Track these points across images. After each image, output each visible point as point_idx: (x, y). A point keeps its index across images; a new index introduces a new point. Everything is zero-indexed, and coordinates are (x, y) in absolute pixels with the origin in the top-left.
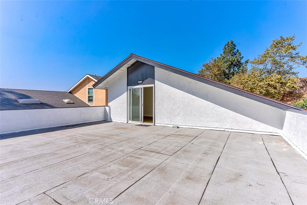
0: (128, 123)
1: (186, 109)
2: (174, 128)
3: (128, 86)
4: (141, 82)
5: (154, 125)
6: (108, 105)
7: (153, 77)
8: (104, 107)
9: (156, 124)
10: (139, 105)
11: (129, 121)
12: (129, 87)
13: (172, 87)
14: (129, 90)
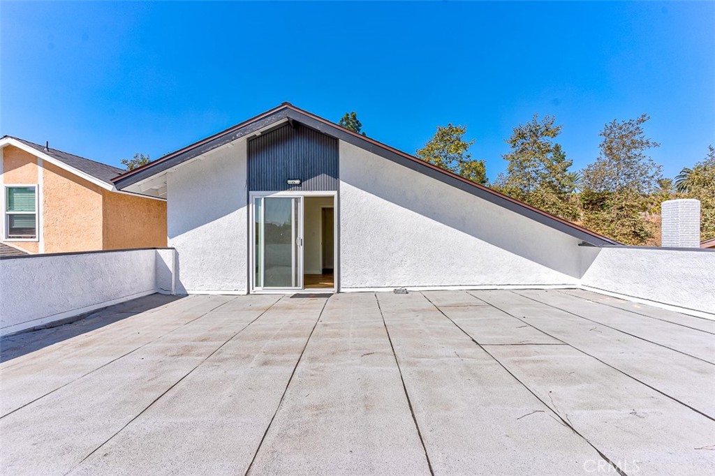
0: (251, 293)
1: (420, 250)
2: (397, 295)
3: (249, 189)
4: (297, 182)
5: (338, 292)
6: (169, 246)
7: (334, 172)
8: (154, 250)
9: (342, 290)
10: (291, 243)
11: (256, 288)
12: (254, 194)
13: (386, 201)
14: (254, 202)
